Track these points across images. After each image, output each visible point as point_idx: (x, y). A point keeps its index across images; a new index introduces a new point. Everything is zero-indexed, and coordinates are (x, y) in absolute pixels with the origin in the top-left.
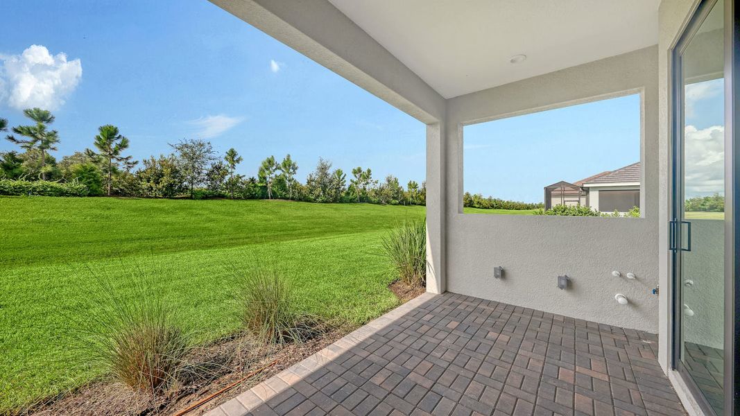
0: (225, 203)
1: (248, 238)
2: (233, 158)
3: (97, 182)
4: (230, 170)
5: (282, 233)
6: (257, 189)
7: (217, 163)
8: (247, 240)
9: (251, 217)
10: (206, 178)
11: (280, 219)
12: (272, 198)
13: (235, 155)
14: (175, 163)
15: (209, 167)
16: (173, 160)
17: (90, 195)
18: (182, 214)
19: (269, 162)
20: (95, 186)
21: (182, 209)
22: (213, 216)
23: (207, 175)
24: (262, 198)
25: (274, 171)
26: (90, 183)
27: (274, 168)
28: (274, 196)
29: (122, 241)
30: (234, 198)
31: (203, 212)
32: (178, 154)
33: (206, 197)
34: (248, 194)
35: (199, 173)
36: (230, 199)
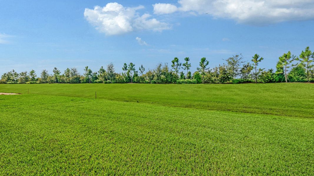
0: (250, 85)
1: (258, 108)
2: (256, 59)
3: (200, 78)
4: (254, 67)
5: (293, 108)
6: (274, 76)
7: (246, 64)
8: (256, 110)
9: (267, 94)
10: (240, 72)
11: (293, 97)
12: (288, 81)
13: (258, 57)
14: (225, 67)
15: (241, 66)
16: (224, 66)
17: (197, 83)
18: (224, 91)
19: (286, 56)
20: (199, 80)
21: (226, 88)
22: (239, 92)
23: (241, 71)
24: (280, 81)
25: (291, 62)
26: (198, 79)
27: (291, 59)
28: (291, 80)
29: (195, 101)
30: (257, 83)
31: (236, 90)
32: (226, 63)
33: (239, 82)
34: (267, 79)
35: (237, 71)
36: (255, 83)
